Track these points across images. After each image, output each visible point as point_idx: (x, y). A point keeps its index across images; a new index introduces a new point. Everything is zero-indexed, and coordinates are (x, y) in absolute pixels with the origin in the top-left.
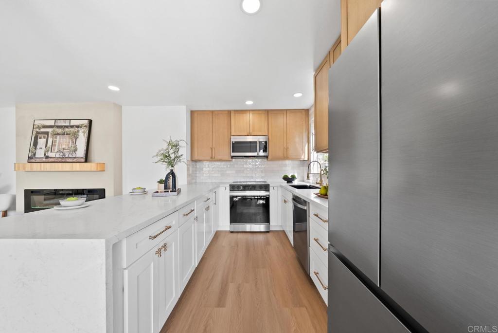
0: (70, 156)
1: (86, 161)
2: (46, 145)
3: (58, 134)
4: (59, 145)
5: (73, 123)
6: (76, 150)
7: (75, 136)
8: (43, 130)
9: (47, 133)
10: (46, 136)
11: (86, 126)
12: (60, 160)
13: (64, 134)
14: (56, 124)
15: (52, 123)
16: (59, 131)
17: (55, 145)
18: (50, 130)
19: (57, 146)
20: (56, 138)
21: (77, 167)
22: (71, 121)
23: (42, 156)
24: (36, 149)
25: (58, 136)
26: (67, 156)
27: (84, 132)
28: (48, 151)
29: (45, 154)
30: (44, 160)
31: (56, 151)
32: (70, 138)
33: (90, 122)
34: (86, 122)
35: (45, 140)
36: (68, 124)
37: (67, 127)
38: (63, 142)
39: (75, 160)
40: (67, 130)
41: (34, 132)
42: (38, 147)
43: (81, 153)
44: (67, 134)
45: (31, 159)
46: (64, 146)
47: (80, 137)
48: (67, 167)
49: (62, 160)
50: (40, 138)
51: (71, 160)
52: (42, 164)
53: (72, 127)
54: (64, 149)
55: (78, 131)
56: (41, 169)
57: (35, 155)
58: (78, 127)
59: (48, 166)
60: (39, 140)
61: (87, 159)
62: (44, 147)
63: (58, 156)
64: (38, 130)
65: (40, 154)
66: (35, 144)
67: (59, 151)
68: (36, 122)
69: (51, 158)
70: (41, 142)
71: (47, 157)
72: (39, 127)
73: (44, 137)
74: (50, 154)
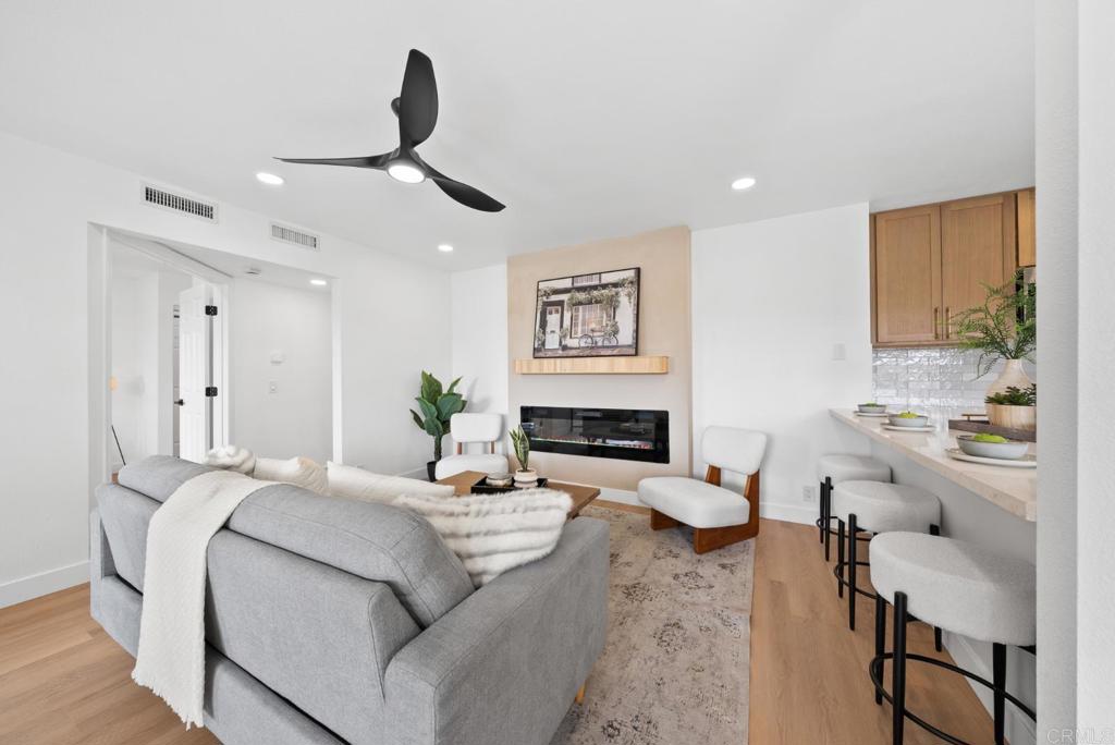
0: (606, 343)
1: (636, 354)
2: (561, 326)
3: (580, 303)
4: (583, 324)
5: (606, 279)
6: (616, 332)
7: (612, 304)
8: (554, 298)
9: (561, 303)
10: (560, 308)
11: (632, 282)
12: (587, 352)
13: (590, 303)
14: (576, 285)
15: (567, 284)
16: (582, 296)
17: (576, 325)
18: (565, 297)
19: (580, 325)
20: (577, 311)
21: (621, 364)
22: (603, 275)
23: (557, 346)
24: (544, 333)
25: (581, 307)
26: (600, 344)
27: (629, 295)
28: (565, 336)
29: (561, 342)
30: (560, 352)
31: (580, 335)
32: (602, 309)
33: (638, 271)
34: (631, 274)
35: (558, 316)
36: (597, 283)
37: (595, 288)
38: (592, 318)
39: (615, 352)
40: (595, 293)
41: (540, 303)
42: (548, 330)
43: (625, 337)
44: (597, 302)
45: (539, 352)
46: (593, 326)
47: (621, 305)
48: (602, 365)
49: (593, 352)
50: (551, 313)
51: (609, 352)
52: (558, 360)
53: (604, 286)
54: (593, 331)
55: (617, 294)
56: (555, 369)
57: (543, 344)
58: (615, 285)
59: (566, 365)
60: (549, 317)
61: (636, 350)
62: (557, 330)
63: (583, 345)
64: (545, 299)
65: (552, 342)
66: (543, 325)
67: (586, 336)
68: (542, 286)
69: (571, 348)
70: (553, 319)
71: (565, 348)
72: (547, 294)
73: (557, 311)
74: (569, 342)
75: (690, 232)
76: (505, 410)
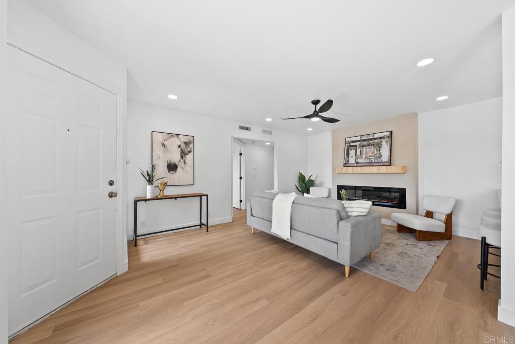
0: (376, 161)
1: (390, 165)
2: (356, 155)
3: (364, 146)
4: (366, 154)
5: (376, 136)
6: (380, 157)
7: (379, 146)
8: (352, 144)
9: (356, 146)
10: (355, 148)
11: (388, 137)
12: (367, 165)
13: (369, 146)
14: (362, 139)
15: (358, 138)
16: (365, 143)
17: (362, 154)
18: (357, 144)
19: (364, 153)
20: (363, 149)
21: (383, 169)
22: (374, 135)
23: (354, 162)
24: (348, 157)
25: (364, 148)
26: (373, 161)
27: (387, 142)
28: (357, 159)
29: (355, 161)
30: (355, 165)
31: (364, 158)
32: (374, 148)
33: (391, 132)
34: (388, 134)
35: (354, 151)
36: (372, 138)
37: (371, 140)
38: (370, 152)
39: (380, 165)
40: (371, 142)
41: (346, 146)
42: (350, 156)
43: (385, 158)
44: (372, 145)
45: (346, 164)
46: (370, 154)
47: (383, 146)
48: (374, 170)
49: (370, 164)
50: (351, 150)
51: (378, 165)
52: (354, 168)
53: (375, 139)
54: (370, 156)
55: (381, 142)
56: (353, 171)
57: (348, 161)
58: (380, 138)
59: (358, 169)
60: (350, 152)
61: (390, 163)
62: (354, 156)
63: (365, 161)
64: (348, 145)
65: (352, 161)
66: (348, 154)
67: (366, 158)
68: (347, 140)
69: (360, 163)
70: (352, 152)
71: (357, 163)
72: (349, 143)
73: (354, 149)
74: (359, 161)
75: (417, 114)
76: (331, 186)
